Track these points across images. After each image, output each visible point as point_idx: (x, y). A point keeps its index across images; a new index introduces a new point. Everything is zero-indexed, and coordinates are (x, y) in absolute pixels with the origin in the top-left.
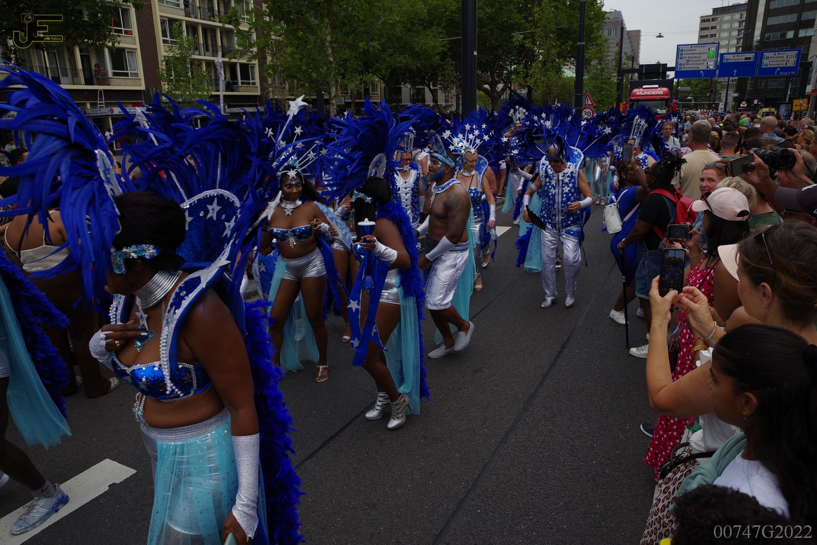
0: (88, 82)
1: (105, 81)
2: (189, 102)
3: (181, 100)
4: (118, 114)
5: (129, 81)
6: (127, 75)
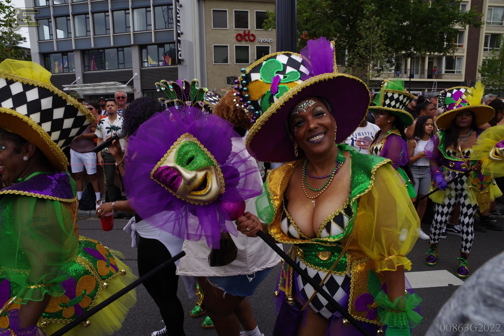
0: (429, 77)
1: (439, 76)
5: (454, 76)
6: (454, 72)
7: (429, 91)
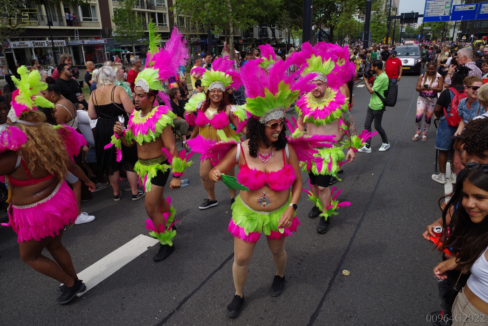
2: (130, 37)
3: (126, 35)
4: (87, 43)
5: (93, 24)
6: (91, 20)
7: (72, 39)
